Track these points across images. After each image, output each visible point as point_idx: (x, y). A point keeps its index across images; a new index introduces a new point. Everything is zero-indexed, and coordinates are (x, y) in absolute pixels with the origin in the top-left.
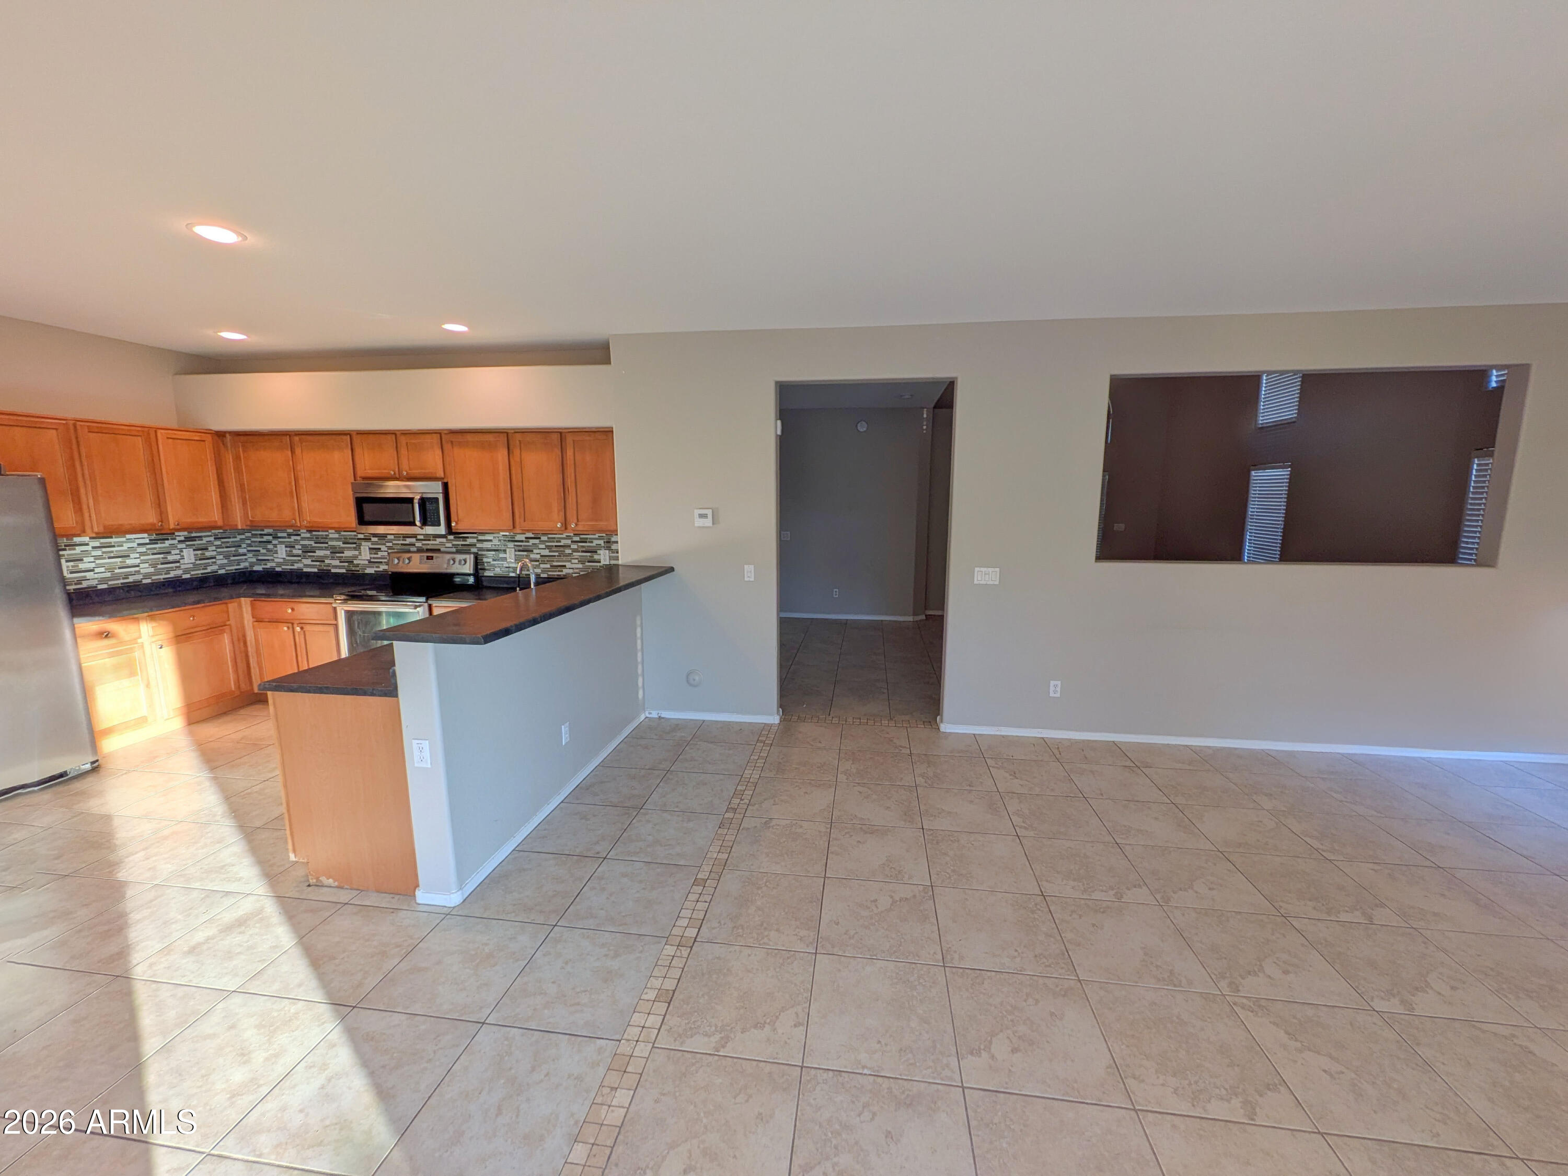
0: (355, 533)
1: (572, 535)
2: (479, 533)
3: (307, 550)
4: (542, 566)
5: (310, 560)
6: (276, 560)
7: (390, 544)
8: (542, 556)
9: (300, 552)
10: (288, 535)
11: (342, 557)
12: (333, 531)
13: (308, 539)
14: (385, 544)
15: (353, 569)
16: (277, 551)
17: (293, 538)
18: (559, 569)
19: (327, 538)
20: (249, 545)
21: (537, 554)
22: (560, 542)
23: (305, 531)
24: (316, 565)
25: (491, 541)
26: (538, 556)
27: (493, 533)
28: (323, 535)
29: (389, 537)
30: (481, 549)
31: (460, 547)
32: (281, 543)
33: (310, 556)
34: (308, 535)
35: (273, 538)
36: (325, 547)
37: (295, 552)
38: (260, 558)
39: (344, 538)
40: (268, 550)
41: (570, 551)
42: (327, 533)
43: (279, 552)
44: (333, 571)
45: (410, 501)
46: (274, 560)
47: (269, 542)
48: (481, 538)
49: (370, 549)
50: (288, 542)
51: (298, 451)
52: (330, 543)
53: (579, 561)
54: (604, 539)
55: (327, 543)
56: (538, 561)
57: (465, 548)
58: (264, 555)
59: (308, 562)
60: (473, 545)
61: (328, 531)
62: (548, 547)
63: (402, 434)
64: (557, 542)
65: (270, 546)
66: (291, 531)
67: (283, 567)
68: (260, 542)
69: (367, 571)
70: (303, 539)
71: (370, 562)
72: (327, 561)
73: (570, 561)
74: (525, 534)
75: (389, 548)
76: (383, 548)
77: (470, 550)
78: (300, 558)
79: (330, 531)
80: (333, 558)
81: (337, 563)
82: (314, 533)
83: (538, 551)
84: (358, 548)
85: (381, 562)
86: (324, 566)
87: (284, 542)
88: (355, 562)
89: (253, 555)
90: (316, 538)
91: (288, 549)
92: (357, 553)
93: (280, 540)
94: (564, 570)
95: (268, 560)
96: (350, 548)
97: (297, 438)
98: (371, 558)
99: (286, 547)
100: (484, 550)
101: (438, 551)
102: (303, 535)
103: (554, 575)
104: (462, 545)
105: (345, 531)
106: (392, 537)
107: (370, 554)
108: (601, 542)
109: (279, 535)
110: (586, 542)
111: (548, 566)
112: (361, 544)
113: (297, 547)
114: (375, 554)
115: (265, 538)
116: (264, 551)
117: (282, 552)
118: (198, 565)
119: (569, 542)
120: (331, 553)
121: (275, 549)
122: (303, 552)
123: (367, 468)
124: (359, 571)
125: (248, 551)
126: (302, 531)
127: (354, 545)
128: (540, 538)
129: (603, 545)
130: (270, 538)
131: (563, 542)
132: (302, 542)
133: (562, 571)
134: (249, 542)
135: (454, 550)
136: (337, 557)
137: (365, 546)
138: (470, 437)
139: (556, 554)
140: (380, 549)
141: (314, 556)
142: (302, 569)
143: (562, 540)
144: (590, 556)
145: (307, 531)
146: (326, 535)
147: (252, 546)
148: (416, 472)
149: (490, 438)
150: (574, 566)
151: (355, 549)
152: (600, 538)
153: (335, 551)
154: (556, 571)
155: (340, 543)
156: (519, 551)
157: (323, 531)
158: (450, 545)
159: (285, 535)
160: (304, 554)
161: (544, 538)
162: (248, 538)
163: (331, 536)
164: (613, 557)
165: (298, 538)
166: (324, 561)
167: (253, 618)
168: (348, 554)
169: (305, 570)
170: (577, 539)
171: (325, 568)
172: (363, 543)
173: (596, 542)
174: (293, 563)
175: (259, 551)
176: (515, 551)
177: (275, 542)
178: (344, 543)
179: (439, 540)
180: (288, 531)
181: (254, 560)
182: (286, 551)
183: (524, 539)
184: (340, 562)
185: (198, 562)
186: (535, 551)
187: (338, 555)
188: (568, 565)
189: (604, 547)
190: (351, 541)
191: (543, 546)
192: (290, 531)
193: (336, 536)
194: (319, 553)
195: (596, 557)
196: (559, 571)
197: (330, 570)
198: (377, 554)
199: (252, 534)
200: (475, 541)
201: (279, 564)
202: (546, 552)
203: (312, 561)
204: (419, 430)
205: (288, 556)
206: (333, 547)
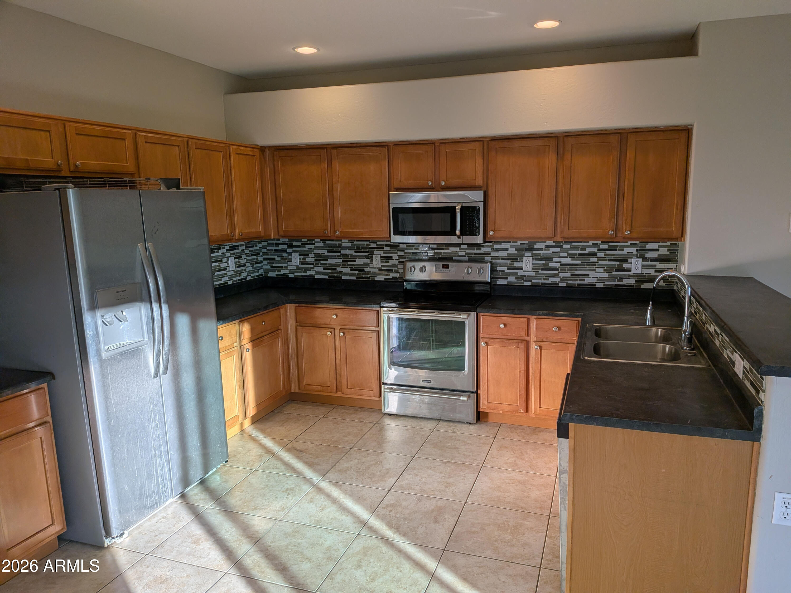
0: (368, 243)
1: (600, 242)
2: (495, 242)
3: (319, 259)
4: (562, 275)
5: (322, 268)
6: (290, 268)
7: (402, 253)
8: (561, 265)
9: (313, 260)
10: (302, 244)
11: (354, 265)
12: (346, 241)
13: (322, 248)
14: (397, 253)
15: (364, 276)
16: (291, 259)
17: (307, 247)
18: (581, 278)
19: (340, 247)
20: (265, 254)
21: (556, 262)
22: (585, 250)
23: (319, 240)
24: (328, 273)
25: (507, 249)
26: (558, 265)
27: (510, 242)
28: (336, 244)
29: (401, 246)
30: (497, 258)
31: (473, 256)
32: (295, 251)
33: (321, 264)
34: (322, 244)
35: (288, 247)
36: (338, 256)
37: (308, 260)
38: (274, 265)
39: (357, 247)
40: (282, 258)
41: (595, 260)
42: (340, 242)
43: (293, 260)
44: (344, 278)
45: (452, 210)
46: (287, 267)
47: (285, 251)
48: (496, 246)
49: (381, 257)
50: (301, 251)
51: (335, 163)
52: (343, 252)
53: (604, 270)
54: (637, 247)
55: (340, 252)
56: (557, 270)
57: (478, 257)
58: (278, 262)
59: (320, 269)
60: (488, 254)
61: (341, 241)
62: (572, 256)
63: (441, 143)
64: (581, 250)
65: (285, 255)
66: (306, 240)
67: (296, 274)
68: (275, 250)
69: (376, 279)
70: (317, 248)
71: (380, 270)
72: (338, 269)
73: (595, 270)
74: (545, 242)
75: (400, 256)
76: (395, 256)
77: (484, 259)
78: (312, 266)
79: (343, 241)
80: (344, 266)
81: (347, 270)
82: (327, 242)
83: (558, 260)
84: (370, 257)
85: (392, 270)
86: (336, 273)
87: (299, 251)
88: (366, 270)
89: (268, 263)
90: (329, 247)
91: (302, 257)
92: (368, 261)
93: (294, 249)
94: (586, 279)
95: (282, 267)
96: (363, 256)
97: (334, 151)
98: (382, 266)
99: (300, 255)
100: (499, 259)
101: (450, 259)
102: (316, 244)
103: (575, 284)
104: (476, 254)
105: (357, 241)
106: (404, 246)
107: (381, 262)
108: (634, 250)
109: (294, 244)
110: (616, 250)
111: (568, 275)
112: (373, 252)
113: (311, 255)
114: (386, 262)
115: (281, 247)
116: (279, 259)
117: (296, 260)
118: (237, 271)
119: (595, 250)
120: (343, 261)
121: (290, 257)
122: (315, 260)
123: (403, 179)
124: (369, 278)
125: (264, 259)
126: (316, 240)
127: (366, 254)
128: (562, 246)
129: (635, 252)
130: (285, 247)
131: (588, 251)
132: (315, 251)
133: (584, 280)
134: (265, 250)
135: (467, 258)
136: (348, 265)
137: (377, 255)
138: (516, 144)
139: (579, 262)
140: (391, 257)
141: (326, 264)
142: (314, 276)
143: (587, 249)
144: (618, 265)
145: (321, 240)
146: (339, 244)
147: (268, 255)
148: (454, 182)
149: (539, 143)
150: (599, 275)
151: (367, 257)
152: (633, 245)
153: (347, 259)
154: (577, 280)
155: (353, 252)
156: (536, 259)
157: (336, 241)
158: (463, 254)
159: (299, 244)
160: (317, 262)
161: (567, 246)
162: (264, 247)
163: (344, 245)
164: (647, 266)
165: (312, 247)
166: (336, 269)
167: (297, 322)
168: (359, 262)
169: (317, 277)
170: (605, 247)
171: (336, 275)
172: (375, 252)
173: (626, 250)
174: (305, 270)
175: (274, 259)
176: (533, 259)
177: (289, 251)
178: (356, 252)
179: (452, 249)
180: (303, 240)
181: (269, 267)
182: (300, 259)
183: (543, 247)
184: (351, 270)
185: (237, 269)
186: (555, 260)
187: (349, 263)
188: (592, 274)
189: (637, 255)
190: (363, 250)
191: (565, 254)
192: (304, 240)
193: (349, 245)
194: (331, 261)
195: (626, 266)
196: (581, 280)
197: (341, 277)
198: (388, 262)
199: (268, 244)
200: (489, 249)
201: (292, 272)
202: (568, 261)
203: (324, 269)
204: (461, 139)
205: (302, 264)
206: (346, 255)
